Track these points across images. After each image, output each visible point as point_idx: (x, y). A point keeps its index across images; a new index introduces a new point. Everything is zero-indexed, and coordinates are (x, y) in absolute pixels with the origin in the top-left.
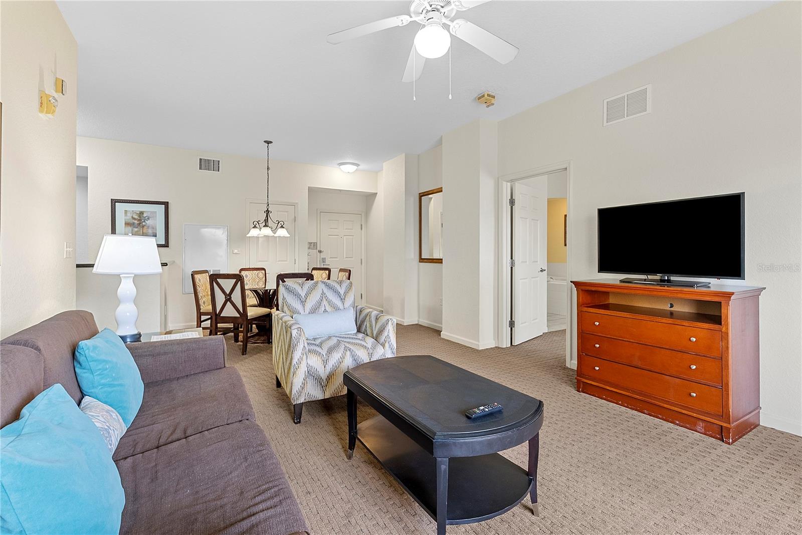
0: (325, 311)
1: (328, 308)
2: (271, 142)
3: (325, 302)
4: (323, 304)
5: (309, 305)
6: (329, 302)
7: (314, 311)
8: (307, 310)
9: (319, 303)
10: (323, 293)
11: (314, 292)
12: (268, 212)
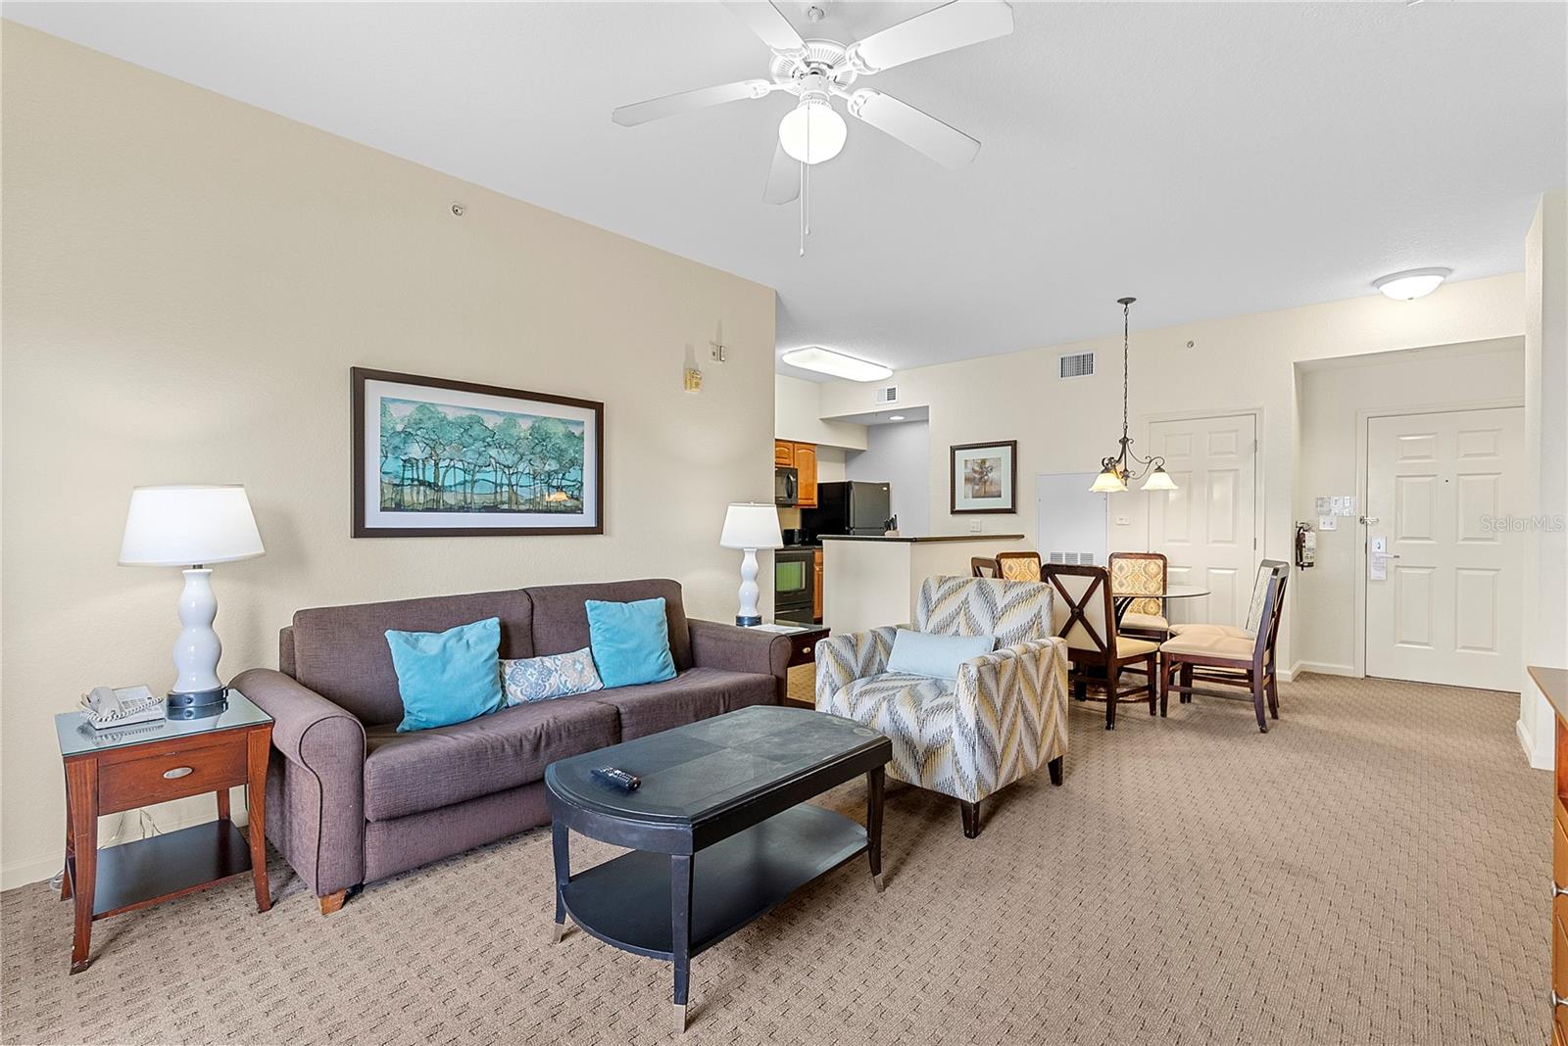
0: (957, 633)
1: (963, 630)
2: (1133, 300)
3: (961, 618)
4: (956, 622)
5: (938, 617)
6: (969, 618)
7: (938, 631)
8: (931, 626)
9: (953, 618)
10: (966, 602)
11: (952, 598)
12: (1124, 441)
